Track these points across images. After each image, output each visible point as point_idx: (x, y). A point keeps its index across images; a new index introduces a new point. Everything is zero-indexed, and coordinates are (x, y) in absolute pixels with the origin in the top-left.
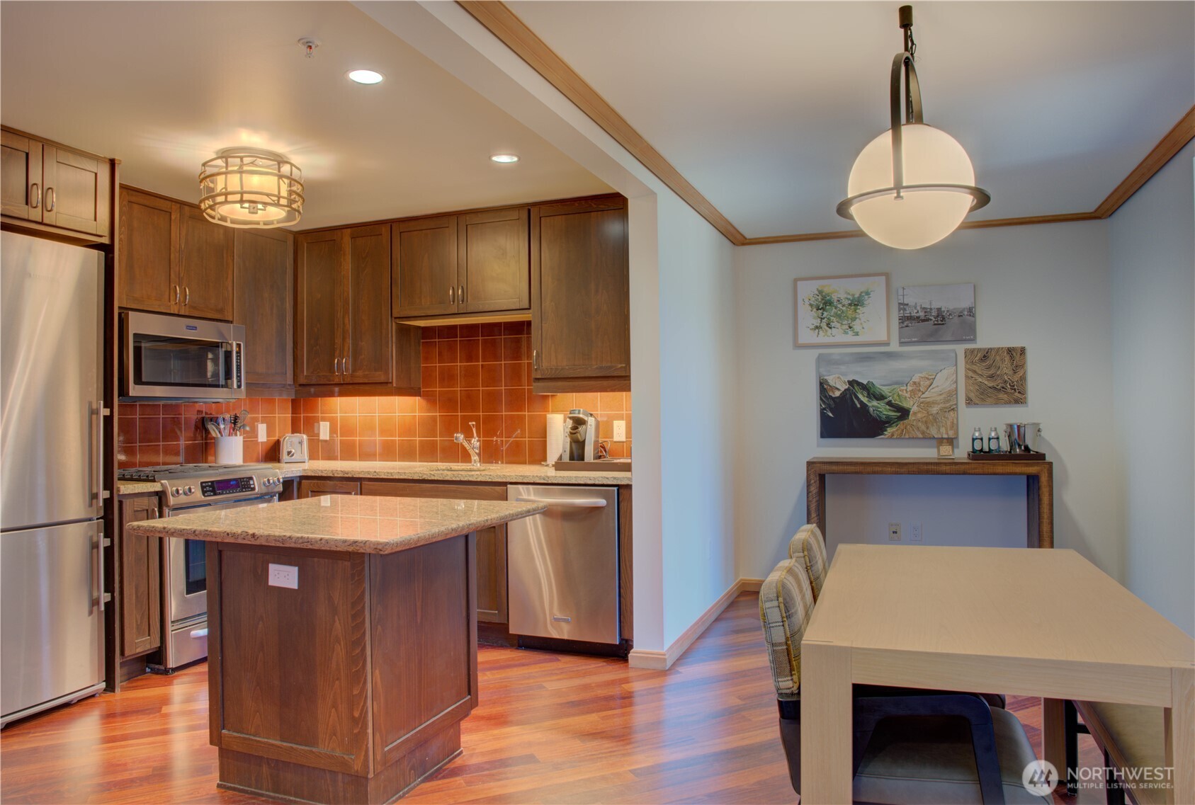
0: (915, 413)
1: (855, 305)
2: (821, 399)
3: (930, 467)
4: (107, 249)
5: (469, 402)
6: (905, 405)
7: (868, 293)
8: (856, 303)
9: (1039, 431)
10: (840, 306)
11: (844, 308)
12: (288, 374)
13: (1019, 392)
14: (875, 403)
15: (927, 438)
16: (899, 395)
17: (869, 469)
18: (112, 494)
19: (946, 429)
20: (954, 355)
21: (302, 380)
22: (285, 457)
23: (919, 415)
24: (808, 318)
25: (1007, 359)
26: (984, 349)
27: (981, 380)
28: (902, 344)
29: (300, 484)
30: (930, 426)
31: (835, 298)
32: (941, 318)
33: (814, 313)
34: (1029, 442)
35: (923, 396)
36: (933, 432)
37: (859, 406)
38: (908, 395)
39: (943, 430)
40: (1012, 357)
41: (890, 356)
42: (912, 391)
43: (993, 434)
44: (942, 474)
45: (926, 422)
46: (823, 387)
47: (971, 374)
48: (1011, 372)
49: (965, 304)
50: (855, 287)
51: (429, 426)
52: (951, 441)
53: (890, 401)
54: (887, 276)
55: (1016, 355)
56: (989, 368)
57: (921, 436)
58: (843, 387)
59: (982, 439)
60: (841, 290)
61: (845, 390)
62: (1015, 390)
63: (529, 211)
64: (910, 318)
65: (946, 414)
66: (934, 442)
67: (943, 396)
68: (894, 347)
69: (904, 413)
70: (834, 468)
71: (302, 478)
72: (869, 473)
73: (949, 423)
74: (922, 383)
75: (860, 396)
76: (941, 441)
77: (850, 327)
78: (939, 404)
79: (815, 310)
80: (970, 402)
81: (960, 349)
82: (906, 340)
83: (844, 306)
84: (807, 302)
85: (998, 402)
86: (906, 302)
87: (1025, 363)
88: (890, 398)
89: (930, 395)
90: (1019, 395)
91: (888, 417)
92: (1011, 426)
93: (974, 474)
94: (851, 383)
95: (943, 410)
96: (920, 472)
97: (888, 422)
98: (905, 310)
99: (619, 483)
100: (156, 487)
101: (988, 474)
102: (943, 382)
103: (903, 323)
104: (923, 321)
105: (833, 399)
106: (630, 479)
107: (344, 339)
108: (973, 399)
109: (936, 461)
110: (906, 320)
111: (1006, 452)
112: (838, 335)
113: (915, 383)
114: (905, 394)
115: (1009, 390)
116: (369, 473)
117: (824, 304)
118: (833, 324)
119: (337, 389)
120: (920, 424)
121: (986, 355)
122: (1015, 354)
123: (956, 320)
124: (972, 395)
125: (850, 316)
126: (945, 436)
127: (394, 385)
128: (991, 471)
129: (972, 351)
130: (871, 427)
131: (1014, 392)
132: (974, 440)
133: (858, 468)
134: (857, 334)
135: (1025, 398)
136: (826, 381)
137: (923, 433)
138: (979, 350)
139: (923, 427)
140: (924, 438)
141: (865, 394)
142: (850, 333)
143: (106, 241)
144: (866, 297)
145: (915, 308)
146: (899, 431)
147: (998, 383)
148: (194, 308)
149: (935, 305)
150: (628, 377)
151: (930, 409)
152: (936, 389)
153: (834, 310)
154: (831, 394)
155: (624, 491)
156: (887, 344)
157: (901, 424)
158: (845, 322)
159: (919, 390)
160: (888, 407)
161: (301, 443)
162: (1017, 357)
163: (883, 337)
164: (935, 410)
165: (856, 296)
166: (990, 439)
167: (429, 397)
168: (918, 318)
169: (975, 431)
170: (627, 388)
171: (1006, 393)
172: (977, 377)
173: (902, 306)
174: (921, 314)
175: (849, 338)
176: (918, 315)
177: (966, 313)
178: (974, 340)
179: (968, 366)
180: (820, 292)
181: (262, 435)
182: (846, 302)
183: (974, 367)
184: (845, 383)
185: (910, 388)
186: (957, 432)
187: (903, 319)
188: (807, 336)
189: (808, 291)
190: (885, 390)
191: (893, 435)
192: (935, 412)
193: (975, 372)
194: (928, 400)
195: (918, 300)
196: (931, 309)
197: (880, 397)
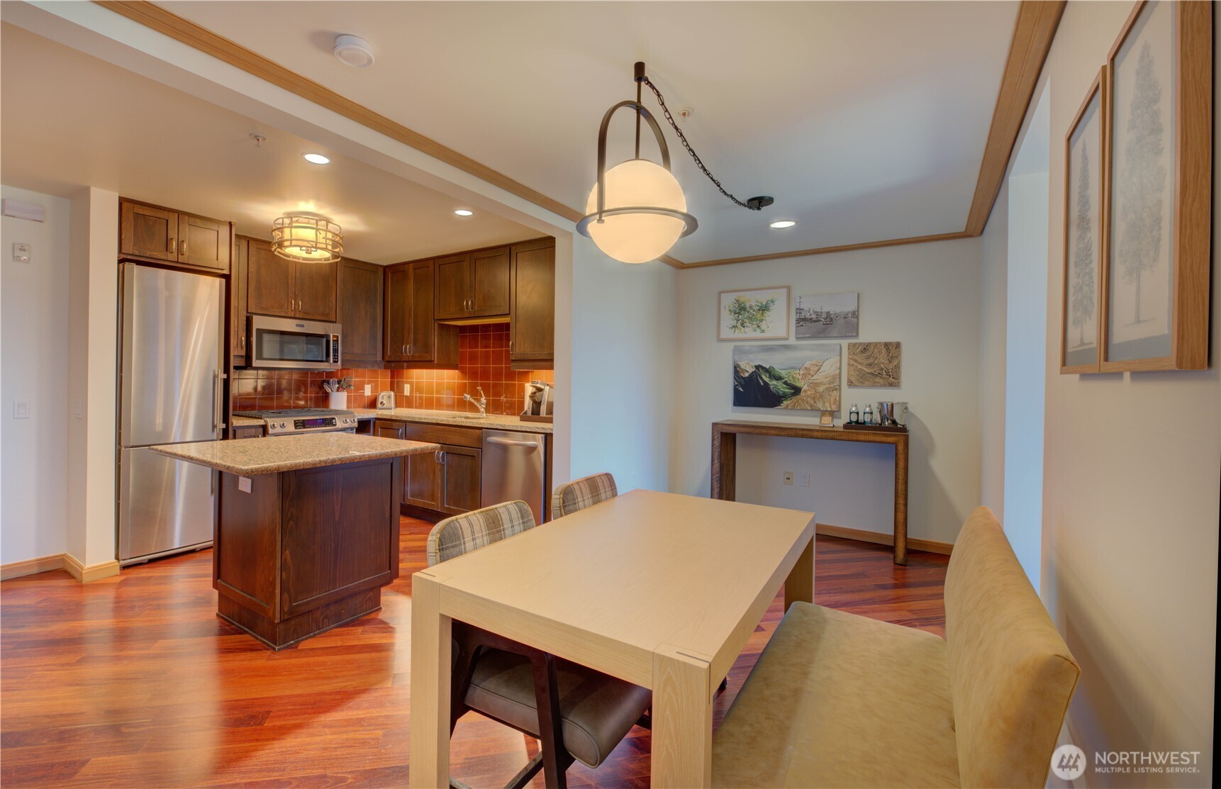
0: (805, 391)
1: (763, 310)
2: (735, 378)
3: (805, 432)
4: (227, 278)
5: (485, 375)
6: (798, 384)
7: (772, 302)
8: (764, 309)
9: (906, 408)
10: (751, 311)
11: (754, 313)
12: (378, 355)
13: (893, 378)
14: (775, 382)
15: (814, 409)
16: (793, 377)
17: (758, 431)
18: (227, 426)
19: (830, 404)
20: (839, 348)
21: (387, 359)
22: (379, 405)
23: (809, 393)
24: (728, 319)
25: (884, 351)
26: (865, 344)
27: (860, 367)
28: (798, 338)
29: (374, 423)
30: (817, 401)
31: (748, 305)
32: (830, 319)
33: (732, 316)
34: (897, 417)
35: (812, 378)
36: (820, 405)
37: (762, 384)
38: (800, 377)
39: (827, 404)
40: (888, 350)
41: (787, 347)
42: (803, 374)
43: (868, 410)
44: (815, 438)
45: (814, 398)
46: (737, 370)
47: (852, 362)
48: (887, 362)
49: (850, 307)
50: (763, 297)
51: (462, 389)
52: (833, 414)
53: (786, 381)
54: (789, 288)
55: (893, 349)
56: (868, 358)
57: (809, 408)
58: (751, 370)
59: (858, 413)
60: (752, 299)
61: (753, 372)
62: (890, 375)
63: (510, 248)
64: (805, 320)
65: (831, 393)
66: (819, 413)
67: (829, 379)
68: (792, 341)
69: (797, 391)
70: (745, 430)
71: (377, 419)
72: (757, 434)
73: (832, 400)
74: (812, 368)
75: (764, 377)
76: (824, 413)
77: (758, 327)
78: (824, 384)
79: (733, 314)
80: (850, 384)
81: (845, 343)
82: (801, 336)
83: (754, 311)
84: (727, 309)
85: (874, 385)
86: (801, 308)
87: (899, 355)
88: (787, 379)
89: (818, 377)
90: (893, 380)
91: (784, 393)
92: (881, 404)
93: (841, 440)
94: (757, 367)
95: (828, 390)
96: (796, 436)
97: (785, 397)
98: (801, 313)
99: (545, 432)
100: (261, 422)
101: (852, 441)
102: (829, 368)
103: (799, 323)
104: (815, 321)
105: (744, 378)
106: (552, 429)
107: (409, 334)
108: (854, 381)
109: (818, 428)
110: (801, 321)
111: (877, 424)
112: (749, 332)
113: (806, 368)
114: (797, 376)
115: (885, 376)
116: (409, 417)
117: (740, 309)
118: (746, 325)
119: (405, 364)
120: (809, 399)
121: (866, 348)
122: (891, 348)
123: (842, 321)
124: (853, 379)
125: (758, 319)
126: (829, 409)
127: (436, 362)
128: (854, 438)
129: (855, 345)
130: (771, 400)
131: (891, 377)
132: (851, 413)
133: (749, 430)
134: (763, 331)
135: (898, 382)
136: (739, 366)
137: (811, 406)
138: (860, 344)
139: (812, 402)
140: (812, 410)
141: (768, 375)
142: (758, 331)
143: (226, 272)
144: (771, 304)
145: (809, 312)
146: (793, 404)
147: (875, 370)
148: (307, 313)
149: (825, 309)
150: (552, 360)
151: (818, 388)
152: (823, 373)
153: (747, 314)
154: (742, 375)
155: (548, 438)
156: (787, 339)
157: (794, 399)
158: (755, 323)
159: (810, 374)
160: (784, 386)
161: (389, 397)
162: (893, 350)
163: (783, 334)
164: (821, 389)
165: (764, 303)
166: (864, 413)
167: (463, 371)
168: (811, 319)
169: (852, 406)
170: (551, 368)
171: (882, 378)
172: (858, 365)
173: (799, 310)
174: (814, 316)
175: (758, 334)
176: (810, 317)
177: (850, 315)
178: (857, 336)
179: (850, 357)
180: (737, 301)
181: (368, 391)
182: (756, 308)
183: (856, 357)
184: (752, 367)
185: (802, 372)
186: (839, 406)
187: (798, 321)
188: (726, 333)
189: (728, 301)
190: (783, 373)
191: (787, 406)
192: (822, 391)
193: (856, 361)
194: (816, 381)
195: (811, 306)
196: (821, 312)
197: (779, 378)
